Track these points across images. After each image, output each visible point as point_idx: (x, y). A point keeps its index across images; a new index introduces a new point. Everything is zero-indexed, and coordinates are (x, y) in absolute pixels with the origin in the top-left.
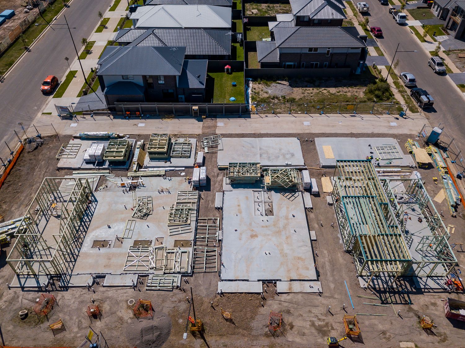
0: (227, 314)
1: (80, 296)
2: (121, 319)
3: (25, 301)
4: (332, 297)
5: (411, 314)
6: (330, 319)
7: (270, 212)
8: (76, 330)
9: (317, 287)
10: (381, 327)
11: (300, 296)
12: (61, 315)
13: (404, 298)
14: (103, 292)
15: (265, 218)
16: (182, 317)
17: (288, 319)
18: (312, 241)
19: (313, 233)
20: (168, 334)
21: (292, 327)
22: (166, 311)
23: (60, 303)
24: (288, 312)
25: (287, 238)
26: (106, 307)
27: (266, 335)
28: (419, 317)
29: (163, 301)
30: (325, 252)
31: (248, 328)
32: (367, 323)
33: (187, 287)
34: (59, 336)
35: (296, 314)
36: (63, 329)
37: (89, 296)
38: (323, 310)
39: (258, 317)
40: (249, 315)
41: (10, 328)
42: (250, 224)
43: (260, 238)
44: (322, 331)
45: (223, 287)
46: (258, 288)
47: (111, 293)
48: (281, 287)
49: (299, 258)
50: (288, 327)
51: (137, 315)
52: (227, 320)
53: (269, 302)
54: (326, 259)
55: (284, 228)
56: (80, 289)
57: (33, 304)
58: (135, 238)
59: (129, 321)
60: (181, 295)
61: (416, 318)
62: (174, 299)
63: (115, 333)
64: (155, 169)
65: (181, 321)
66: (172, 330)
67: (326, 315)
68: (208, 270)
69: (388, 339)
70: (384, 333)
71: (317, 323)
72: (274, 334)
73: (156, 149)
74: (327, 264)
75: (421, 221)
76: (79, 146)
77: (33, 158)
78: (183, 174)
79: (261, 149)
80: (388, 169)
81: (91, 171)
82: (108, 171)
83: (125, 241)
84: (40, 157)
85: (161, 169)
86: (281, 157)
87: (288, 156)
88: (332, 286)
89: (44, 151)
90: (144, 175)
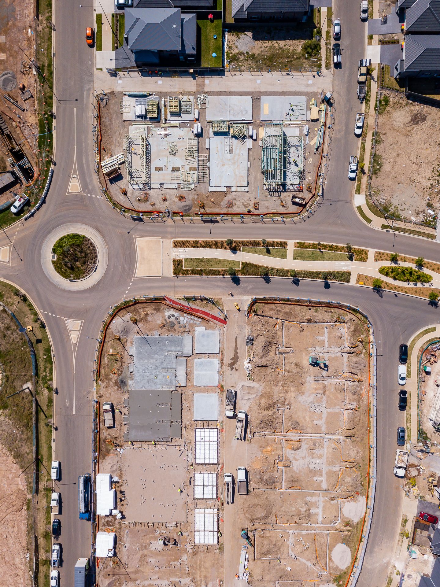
0: (212, 200)
1: (157, 192)
2: (174, 201)
3: (137, 194)
4: (252, 193)
5: (279, 200)
6: (249, 202)
7: (231, 151)
8: (159, 205)
9: (247, 189)
10: (267, 205)
11: (240, 193)
12: (152, 199)
13: (278, 194)
14: (165, 191)
15: (229, 155)
16: (196, 201)
17: (234, 202)
18: (248, 167)
19: (249, 163)
20: (192, 207)
21: (235, 205)
22: (190, 198)
23: (150, 195)
24: (235, 199)
25: (238, 166)
26: (168, 197)
27: (226, 208)
28: (282, 201)
29: (188, 195)
30: (253, 173)
31: (220, 205)
32: (262, 203)
33: (196, 189)
34: (154, 207)
35: (237, 200)
36: (154, 205)
37: (160, 192)
38: (247, 198)
39: (224, 201)
40: (220, 200)
41: (136, 204)
42: (222, 159)
43: (226, 166)
44: (246, 206)
45: (211, 189)
46: (224, 189)
47: (168, 191)
48: (233, 189)
49: (242, 176)
50: (234, 205)
51: (180, 200)
52: (212, 202)
53: (228, 195)
54: (253, 176)
55: (237, 160)
56: (156, 189)
57: (140, 195)
58: (172, 166)
59: (177, 202)
60: (195, 192)
61: (280, 201)
62: (192, 194)
63: (173, 206)
64: (174, 122)
65: (196, 202)
66: (193, 206)
67: (248, 200)
68: (204, 181)
69: (268, 209)
70: (267, 207)
71: (245, 203)
72: (229, 207)
73: (173, 110)
74: (253, 179)
75: (298, 157)
76: (129, 102)
77: (107, 111)
78: (189, 125)
79: (230, 106)
80: (295, 123)
81: (141, 123)
82: (150, 123)
83: (168, 167)
84: (111, 111)
85: (177, 122)
86: (240, 113)
87: (244, 113)
88: (253, 188)
89: (112, 106)
90: (169, 126)
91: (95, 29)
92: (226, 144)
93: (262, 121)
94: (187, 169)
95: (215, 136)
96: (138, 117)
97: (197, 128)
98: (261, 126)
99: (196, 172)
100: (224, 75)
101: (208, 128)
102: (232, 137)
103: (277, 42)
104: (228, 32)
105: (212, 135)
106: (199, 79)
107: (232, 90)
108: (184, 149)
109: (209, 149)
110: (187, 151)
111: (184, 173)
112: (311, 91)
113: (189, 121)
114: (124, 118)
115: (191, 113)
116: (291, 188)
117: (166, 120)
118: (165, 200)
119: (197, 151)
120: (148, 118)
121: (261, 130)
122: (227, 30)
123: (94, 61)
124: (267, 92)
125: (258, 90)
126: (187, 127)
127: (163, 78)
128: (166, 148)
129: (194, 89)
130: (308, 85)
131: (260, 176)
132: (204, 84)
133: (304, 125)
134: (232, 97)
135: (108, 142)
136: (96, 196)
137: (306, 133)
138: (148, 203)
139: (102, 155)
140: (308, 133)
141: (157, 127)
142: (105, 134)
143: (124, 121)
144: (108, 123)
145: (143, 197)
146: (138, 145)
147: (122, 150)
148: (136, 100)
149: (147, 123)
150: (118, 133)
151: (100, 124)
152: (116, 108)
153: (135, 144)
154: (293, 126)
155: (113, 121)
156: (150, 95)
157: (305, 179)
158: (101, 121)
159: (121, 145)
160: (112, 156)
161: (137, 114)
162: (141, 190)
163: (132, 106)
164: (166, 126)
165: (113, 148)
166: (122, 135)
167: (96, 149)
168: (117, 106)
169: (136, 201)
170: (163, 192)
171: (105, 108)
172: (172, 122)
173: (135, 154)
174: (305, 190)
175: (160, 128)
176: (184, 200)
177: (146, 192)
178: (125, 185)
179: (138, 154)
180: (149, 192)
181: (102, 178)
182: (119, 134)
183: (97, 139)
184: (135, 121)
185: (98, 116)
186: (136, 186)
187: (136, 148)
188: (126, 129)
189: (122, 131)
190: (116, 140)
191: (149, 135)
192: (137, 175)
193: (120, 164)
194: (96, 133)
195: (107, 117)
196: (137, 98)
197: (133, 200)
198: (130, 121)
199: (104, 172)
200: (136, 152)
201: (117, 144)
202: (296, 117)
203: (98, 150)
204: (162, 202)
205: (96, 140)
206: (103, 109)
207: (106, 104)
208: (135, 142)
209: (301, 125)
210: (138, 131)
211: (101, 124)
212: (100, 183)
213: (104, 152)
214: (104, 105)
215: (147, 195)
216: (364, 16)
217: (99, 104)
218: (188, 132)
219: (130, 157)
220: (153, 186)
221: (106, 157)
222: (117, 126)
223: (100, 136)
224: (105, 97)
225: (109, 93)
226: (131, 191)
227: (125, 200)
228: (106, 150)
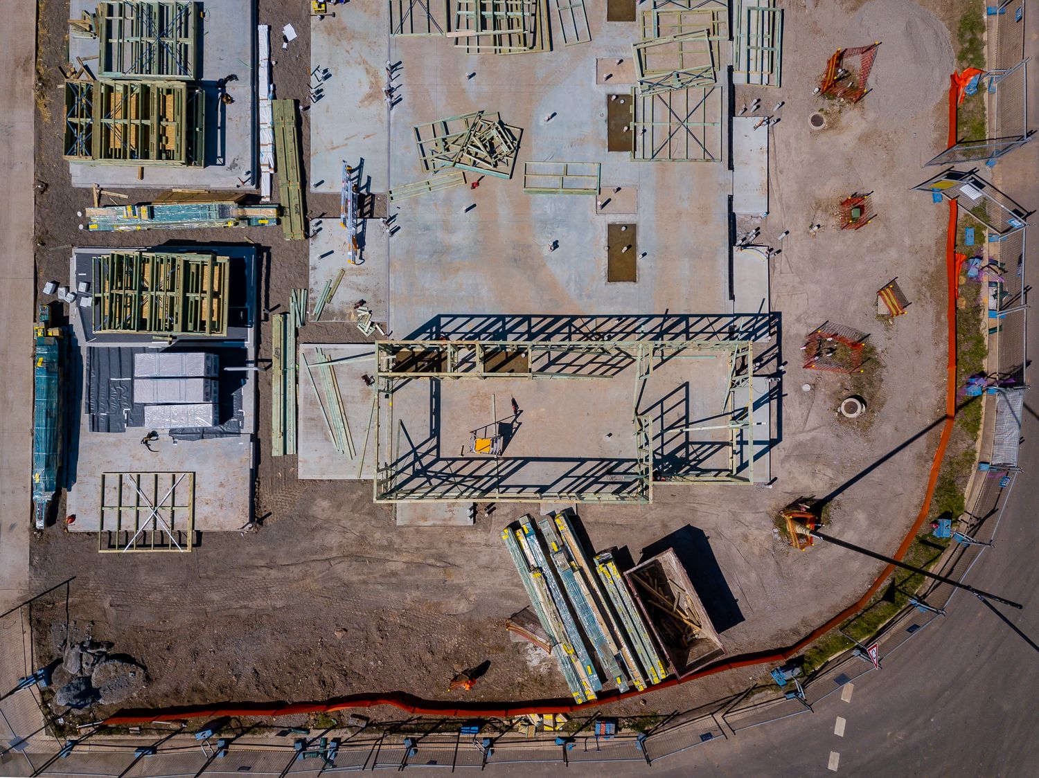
2: (864, 138)
22: (843, 18)
29: (816, 30)
37: (796, 248)
47: (786, 186)
51: (857, 95)
56: (776, 276)
57: (822, 393)
59: (871, 116)
78: (290, 32)
94: (622, 38)
96: (225, 411)
108: (472, 62)
111: (652, 61)
113: (263, 29)
114: (236, 519)
120: (237, 332)
126: (304, 43)
128: (464, 195)
135: (417, 645)
136: (835, 743)
138: (879, 339)
139: (517, 696)
142: (358, 664)
143: (256, 516)
146: (436, 412)
147: (479, 537)
148: (95, 426)
149: (276, 342)
150: (340, 568)
151: (279, 707)
152: (161, 580)
153: (435, 432)
158: (258, 696)
159: (443, 546)
160: (525, 617)
161: (204, 415)
162: (776, 394)
163: (146, 460)
164: (296, 200)
165: (462, 607)
166: (362, 539)
167: (471, 744)
168: (144, 578)
169: (864, 426)
170: (798, 225)
171: (154, 668)
172: (266, 156)
173: (506, 432)
175: (316, 248)
176: (854, 62)
177: (794, 352)
178: (749, 517)
179: (507, 415)
181: (695, 690)
182: (356, 557)
183: (395, 728)
184: (255, 439)
185: (216, 727)
186: (759, 425)
187: (465, 429)
188: (322, 508)
189: (333, 539)
190: (400, 586)
191: (366, 329)
192: (671, 418)
193: (588, 552)
194: (344, 734)
196: (85, 419)
197: (861, 451)
199: (658, 673)
200: (493, 431)
201: (434, 575)
203: (481, 724)
205: (397, 745)
206: (163, 687)
207: (125, 658)
208: (420, 432)
210: (334, 410)
211: (276, 696)
212: (725, 705)
213: (489, 678)
214: (134, 676)
215: (817, 346)
217: (123, 713)
218: (341, 33)
219: (533, 474)
220: (750, 299)
221: (535, 658)
222: (296, 571)
223: (376, 712)
224: (72, 667)
225: (40, 640)
226: (794, 467)
227: (861, 517)
228: (476, 662)
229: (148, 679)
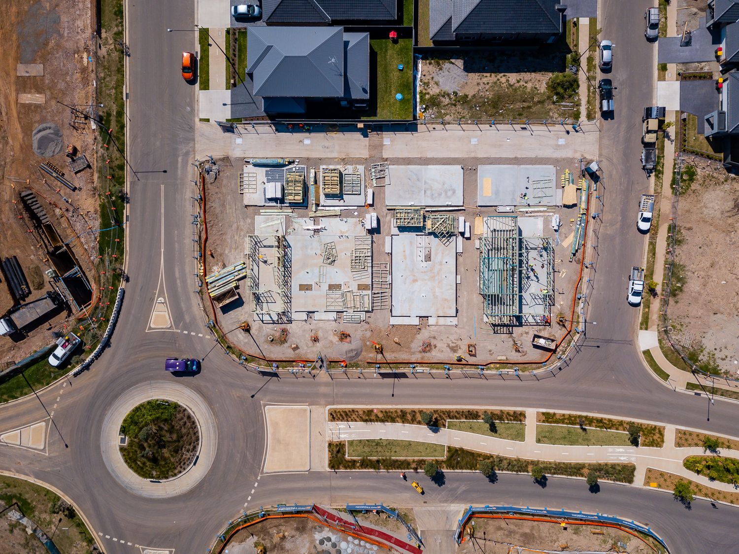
0: (396, 339)
1: (302, 326)
2: (331, 342)
3: (268, 330)
4: (464, 328)
5: (511, 339)
6: (459, 342)
7: (428, 258)
8: (306, 348)
9: (454, 321)
10: (489, 348)
11: (443, 327)
12: (294, 339)
13: (509, 329)
14: (316, 324)
15: (425, 264)
16: (368, 341)
17: (433, 342)
18: (456, 284)
19: (458, 277)
20: (361, 351)
21: (435, 347)
22: (358, 337)
23: (290, 332)
24: (434, 338)
25: (439, 283)
26: (320, 335)
27: (420, 352)
28: (514, 342)
29: (356, 331)
30: (465, 293)
31: (409, 348)
32: (481, 345)
33: (369, 320)
34: (297, 352)
35: (439, 339)
36: (297, 348)
37: (307, 327)
38: (456, 337)
39: (415, 341)
40: (410, 340)
41: (266, 347)
42: (413, 270)
43: (419, 283)
44: (454, 350)
45: (394, 321)
46: (416, 321)
47: (321, 324)
48: (431, 321)
49: (446, 300)
50: (433, 347)
51: (341, 339)
52: (396, 343)
53: (423, 331)
54: (465, 299)
55: (438, 273)
56: (301, 322)
57: (274, 332)
58: (330, 282)
59: (337, 343)
60: (367, 326)
61: (512, 343)
62: (363, 329)
63: (330, 351)
64: (332, 208)
65: (368, 343)
66: (364, 349)
67: (457, 340)
68: (383, 307)
69: (491, 354)
70: (490, 351)
71: (451, 345)
72: (424, 351)
73: (329, 190)
74: (465, 303)
75: (543, 267)
76: (255, 175)
77: (217, 190)
78: (356, 213)
79: (425, 182)
80: (536, 209)
81: (276, 211)
82: (291, 211)
83: (322, 285)
84: (224, 190)
85: (336, 208)
86: (443, 195)
87: (450, 193)
88: (465, 320)
89: (225, 182)
90: (323, 215)
91: (197, 53)
92: (420, 245)
93: (479, 206)
94: (354, 287)
95: (400, 231)
96: (271, 200)
97: (370, 220)
98: (479, 214)
99: (369, 292)
100: (416, 130)
101: (388, 218)
102: (430, 234)
103: (504, 76)
104: (422, 59)
105: (395, 231)
106: (373, 136)
107: (430, 155)
108: (349, 254)
109: (391, 254)
110: (354, 258)
111: (348, 294)
112: (564, 156)
113: (356, 208)
114: (246, 202)
115: (360, 194)
116: (531, 320)
117: (318, 205)
118: (316, 340)
119: (370, 258)
120: (288, 203)
121: (478, 221)
122: (421, 56)
123: (196, 106)
124: (488, 158)
125: (472, 155)
126: (353, 216)
127: (313, 134)
128: (319, 252)
129: (365, 154)
130: (558, 147)
131: (478, 299)
132: (382, 146)
133: (551, 214)
134: (429, 166)
135: (218, 242)
136: (197, 334)
137: (556, 228)
138: (286, 345)
139: (207, 264)
140: (559, 226)
141: (302, 216)
142: (214, 229)
143: (246, 206)
144: (218, 210)
145: (277, 334)
146: (269, 247)
147: (242, 256)
148: (267, 171)
149: (285, 211)
150: (235, 225)
151: (205, 212)
152: (233, 185)
153: (265, 247)
154: (532, 214)
155: (228, 207)
156: (290, 163)
157: (554, 305)
158: (207, 207)
159: (240, 248)
160: (224, 266)
161: (269, 196)
162: (274, 323)
163: (259, 182)
164: (318, 215)
165: (227, 252)
166: (242, 230)
167: (197, 254)
168: (233, 182)
169: (266, 341)
170: (312, 327)
171: (213, 184)
172: (327, 208)
173: (265, 262)
174: (553, 323)
175: (307, 219)
176: (348, 339)
177: (283, 326)
178: (246, 316)
179: (269, 262)
180: (288, 326)
181: (209, 303)
182: (238, 229)
183: (200, 237)
184: (264, 206)
185: (201, 199)
186: (266, 318)
187: (266, 253)
188: (249, 221)
189: (242, 223)
190: (231, 238)
191: (289, 231)
192: (268, 299)
193: (239, 280)
194: (199, 226)
195: (217, 200)
196: (268, 169)
197: (261, 341)
198: (256, 206)
199: (212, 295)
200: (265, 259)
201: (234, 246)
202: (539, 200)
203: (201, 256)
204: (310, 343)
205: (197, 238)
206: (210, 186)
207: (216, 178)
208: (265, 243)
209: (547, 214)
210: (270, 224)
211: (207, 211)
212: (205, 310)
213: (211, 258)
214: (212, 180)
215: (284, 331)
216: (651, 33)
217: (204, 178)
218: (355, 225)
219: (256, 268)
220: (294, 316)
221: (215, 268)
222: (235, 215)
223: (204, 232)
224: (214, 167)
225: (221, 160)
226: (258, 325)
227: (246, 340)
228: (214, 255)
229: (211, 183)
